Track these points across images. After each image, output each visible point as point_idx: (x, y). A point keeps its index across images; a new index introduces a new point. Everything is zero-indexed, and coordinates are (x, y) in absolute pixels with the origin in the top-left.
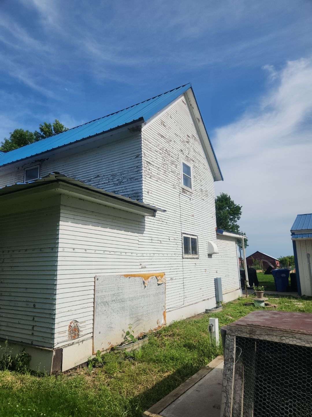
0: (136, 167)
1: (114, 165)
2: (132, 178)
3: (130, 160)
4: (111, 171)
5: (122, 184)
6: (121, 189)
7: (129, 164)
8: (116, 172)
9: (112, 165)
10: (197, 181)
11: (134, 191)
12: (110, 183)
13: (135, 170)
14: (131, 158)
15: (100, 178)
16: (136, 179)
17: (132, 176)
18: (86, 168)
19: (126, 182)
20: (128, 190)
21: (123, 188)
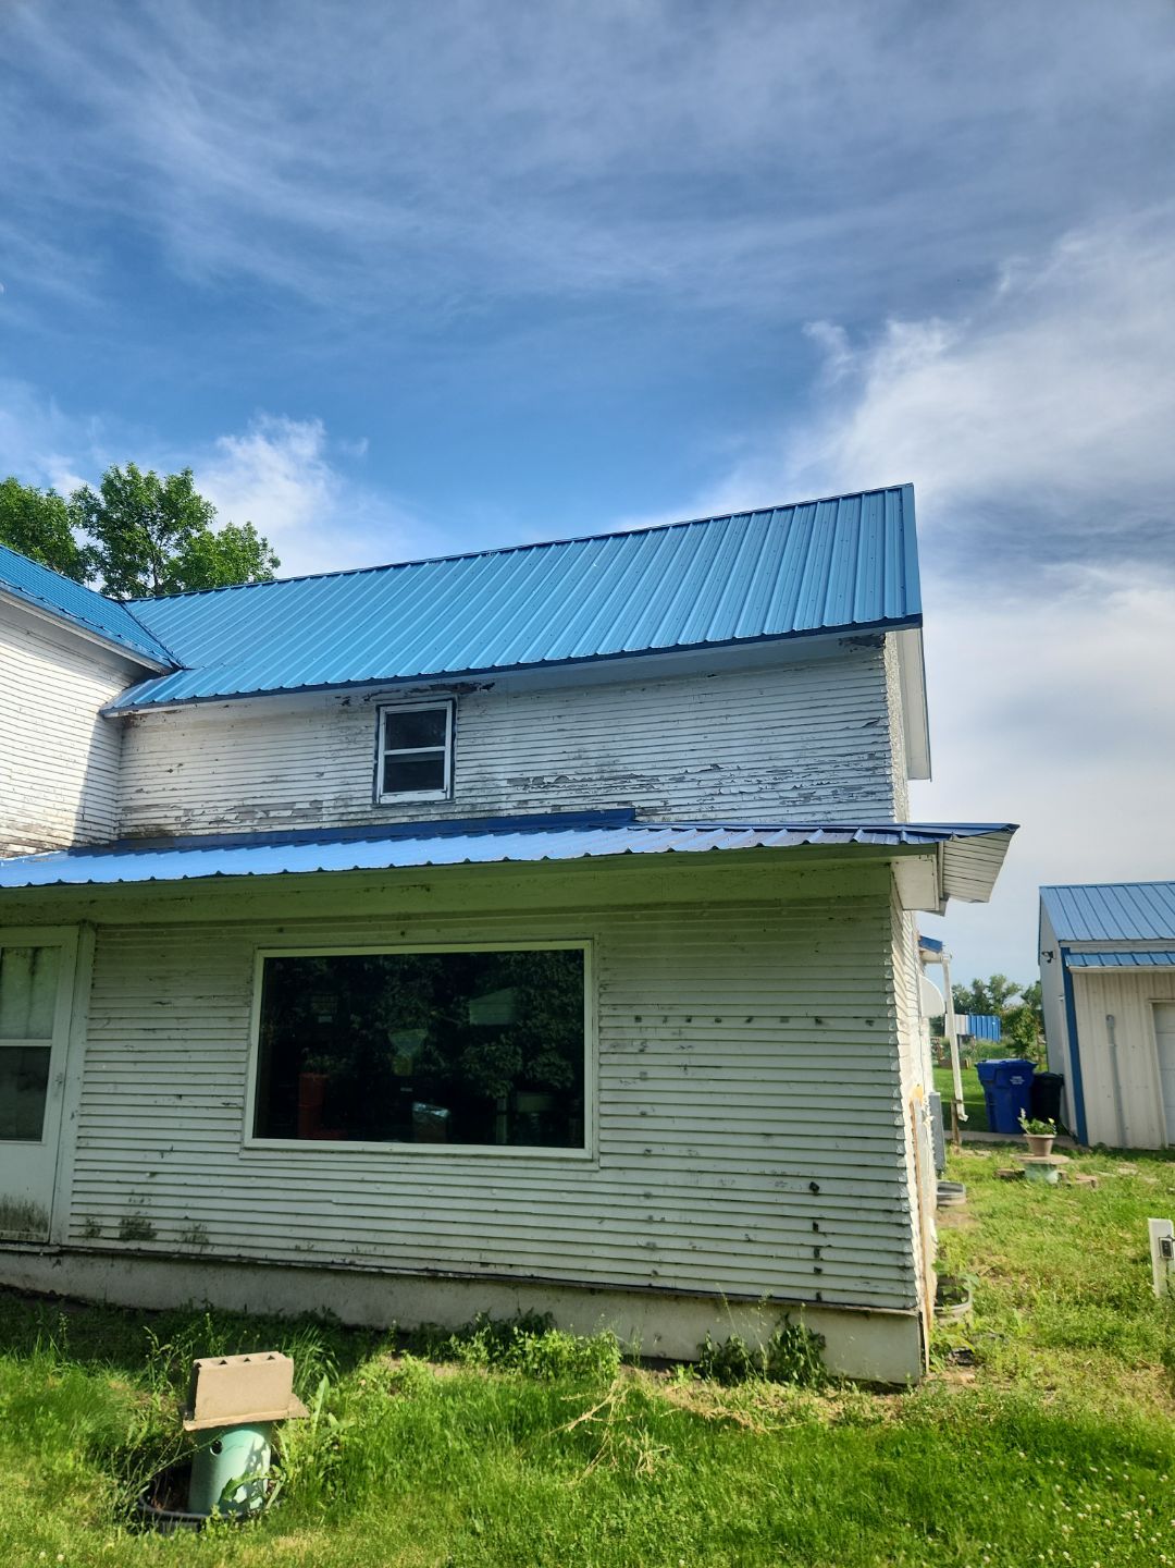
0: (866, 757)
2: (853, 788)
3: (843, 732)
4: (766, 757)
5: (812, 802)
7: (839, 743)
8: (786, 763)
12: (762, 795)
13: (866, 765)
14: (846, 725)
15: (723, 774)
16: (868, 793)
17: (851, 782)
18: (663, 737)
19: (827, 797)
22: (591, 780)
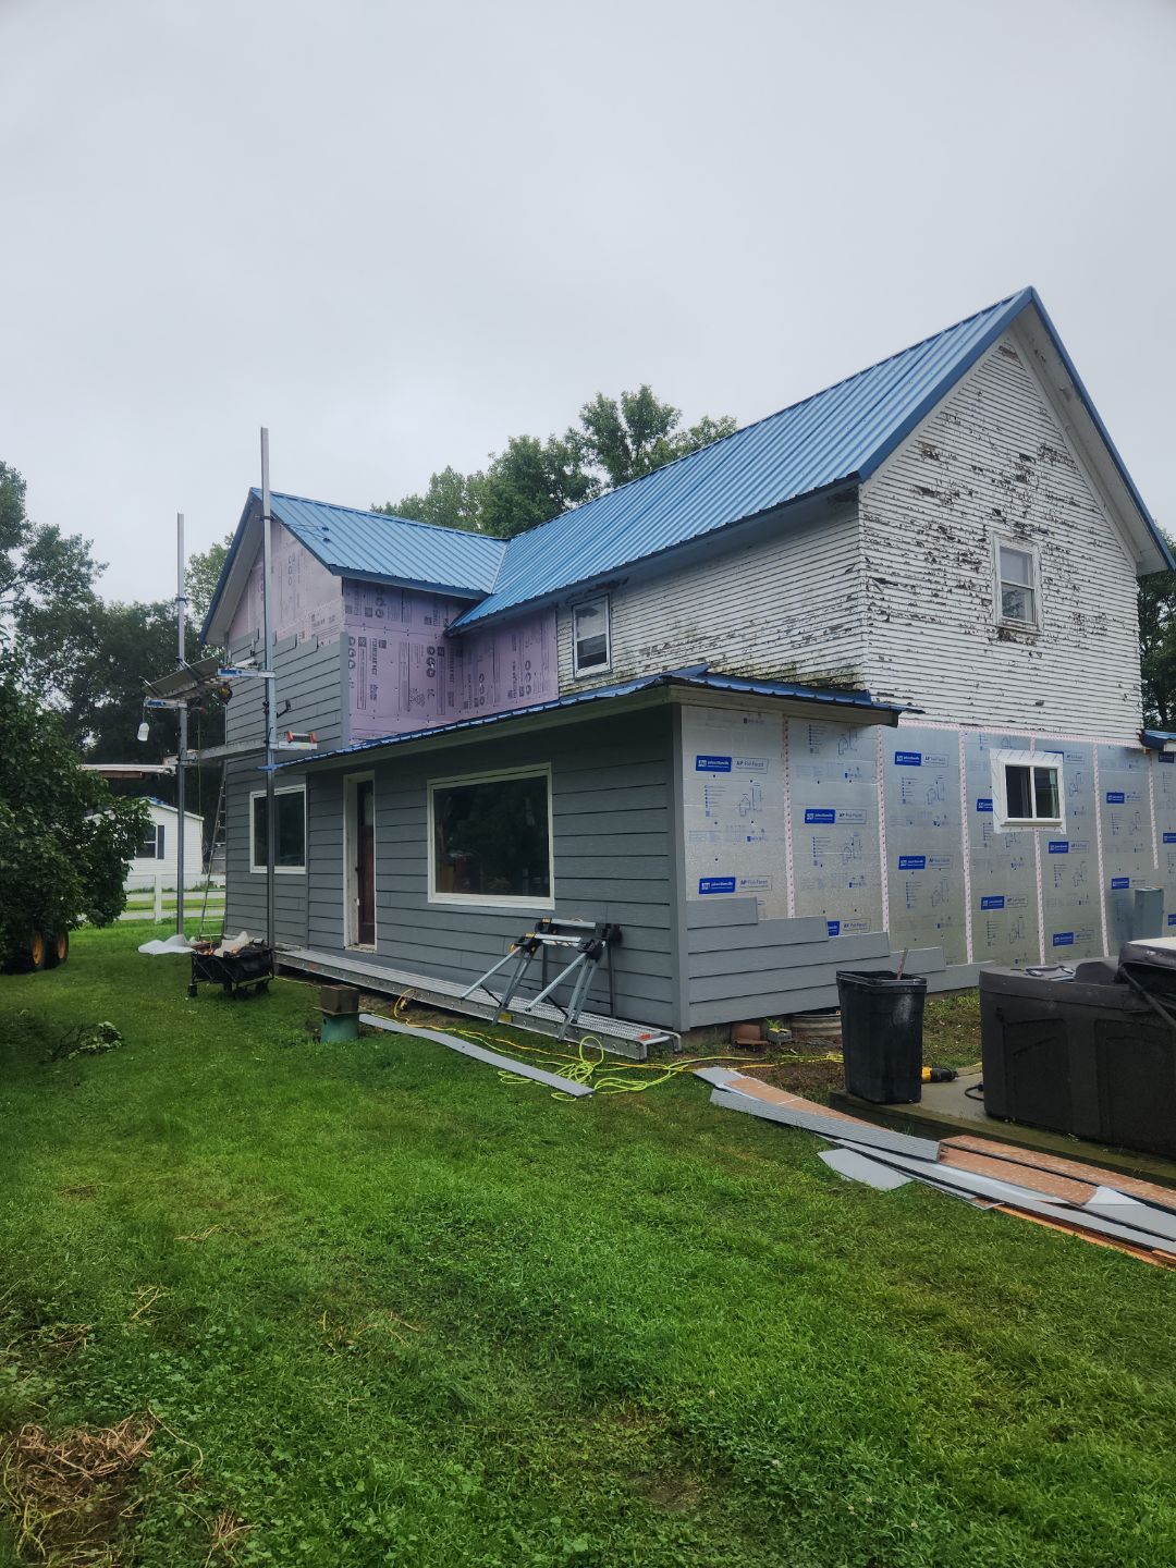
0: (845, 599)
1: (791, 593)
2: (839, 626)
3: (831, 580)
4: (782, 609)
5: (811, 643)
6: (809, 656)
7: (827, 590)
8: (795, 612)
9: (786, 594)
10: (1058, 591)
11: (844, 663)
12: (782, 641)
13: (845, 606)
14: (834, 571)
16: (846, 630)
17: (836, 622)
19: (821, 637)
20: (828, 659)
21: (816, 654)
22: (682, 644)
